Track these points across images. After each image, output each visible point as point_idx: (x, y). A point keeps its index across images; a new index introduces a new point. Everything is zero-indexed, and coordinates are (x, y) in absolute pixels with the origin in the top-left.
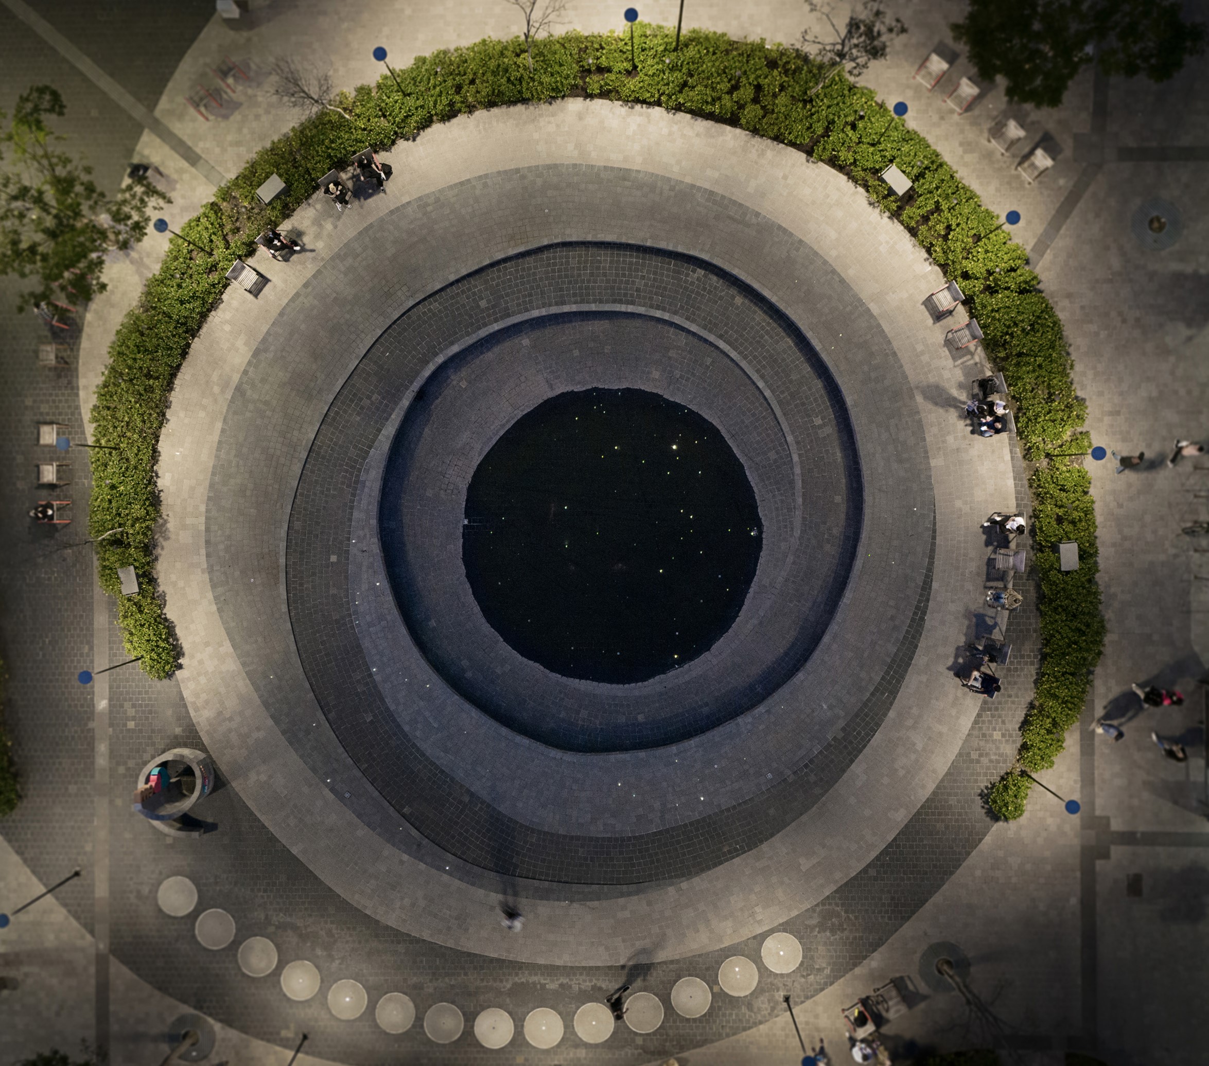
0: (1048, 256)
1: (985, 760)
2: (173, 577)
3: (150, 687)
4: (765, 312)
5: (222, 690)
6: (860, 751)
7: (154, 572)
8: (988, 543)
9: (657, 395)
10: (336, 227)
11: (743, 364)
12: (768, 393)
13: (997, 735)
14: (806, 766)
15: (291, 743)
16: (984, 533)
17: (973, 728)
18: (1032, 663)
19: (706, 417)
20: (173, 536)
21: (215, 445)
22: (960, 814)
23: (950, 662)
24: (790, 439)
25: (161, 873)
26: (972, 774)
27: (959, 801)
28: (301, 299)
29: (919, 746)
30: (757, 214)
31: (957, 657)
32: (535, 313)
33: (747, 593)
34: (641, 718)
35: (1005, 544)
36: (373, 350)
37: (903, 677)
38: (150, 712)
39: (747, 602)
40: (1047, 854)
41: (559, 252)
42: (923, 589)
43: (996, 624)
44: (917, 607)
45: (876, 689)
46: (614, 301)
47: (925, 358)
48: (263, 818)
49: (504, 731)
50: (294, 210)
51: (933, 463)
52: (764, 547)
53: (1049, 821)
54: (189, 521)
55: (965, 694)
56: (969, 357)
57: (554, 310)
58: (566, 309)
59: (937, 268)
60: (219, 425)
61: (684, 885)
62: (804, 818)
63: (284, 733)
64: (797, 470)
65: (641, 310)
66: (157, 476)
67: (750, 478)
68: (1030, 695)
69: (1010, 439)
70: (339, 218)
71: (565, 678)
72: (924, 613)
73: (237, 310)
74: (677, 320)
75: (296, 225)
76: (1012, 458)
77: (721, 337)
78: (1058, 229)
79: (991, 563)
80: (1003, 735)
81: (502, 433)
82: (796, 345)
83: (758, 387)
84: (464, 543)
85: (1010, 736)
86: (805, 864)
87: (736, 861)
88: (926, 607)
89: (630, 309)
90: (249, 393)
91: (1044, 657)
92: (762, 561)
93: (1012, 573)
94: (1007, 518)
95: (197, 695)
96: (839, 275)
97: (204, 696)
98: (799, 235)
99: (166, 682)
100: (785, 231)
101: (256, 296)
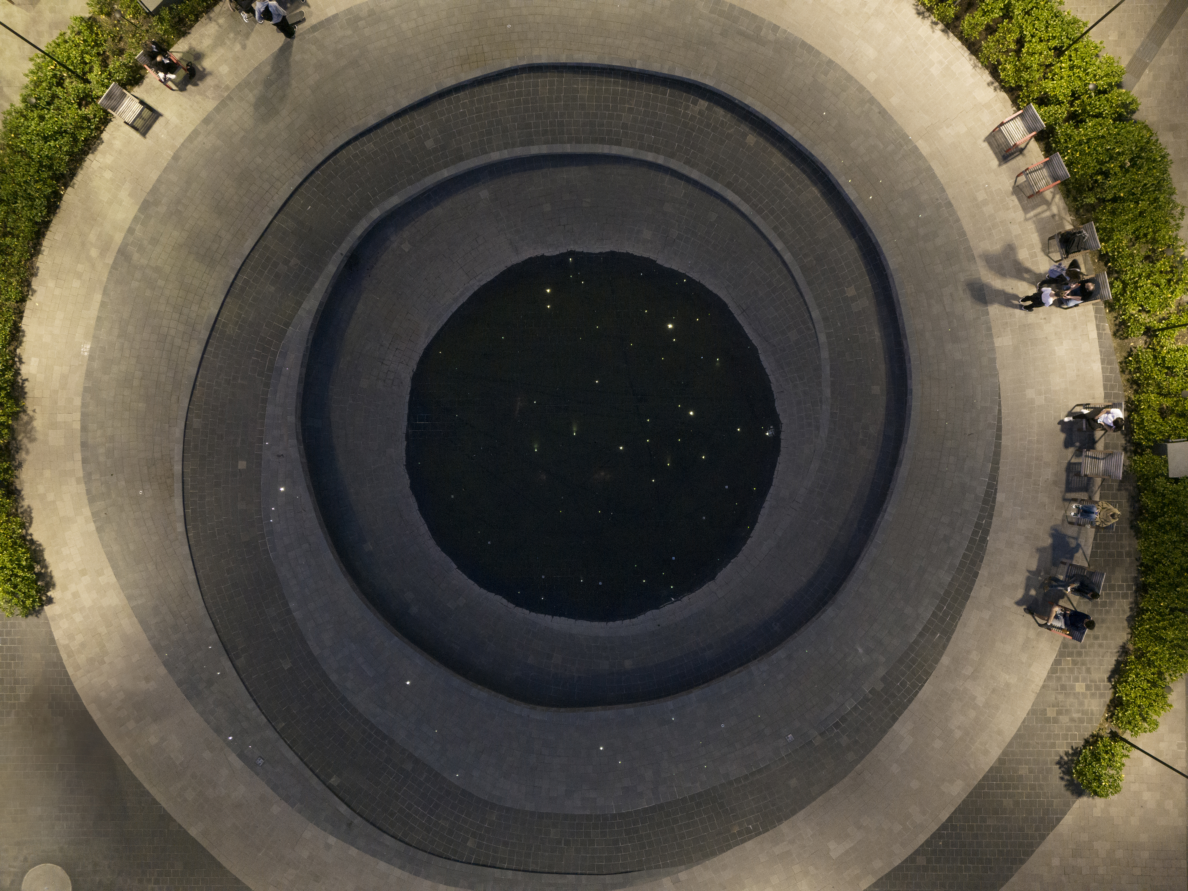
0: (1147, 77)
1: (1064, 719)
2: (41, 489)
3: (13, 626)
4: (785, 154)
5: (103, 630)
6: (905, 707)
7: (17, 482)
8: (1068, 444)
9: (647, 260)
10: (244, 47)
11: (757, 220)
12: (787, 257)
13: (1080, 687)
14: (837, 725)
15: (189, 698)
16: (1063, 430)
17: (1049, 678)
18: (1125, 596)
19: (710, 288)
20: (39, 436)
21: (93, 322)
22: (1033, 787)
23: (1020, 594)
24: (815, 314)
25: (26, 859)
26: (1049, 737)
27: (1031, 771)
28: (200, 138)
29: (980, 700)
30: (775, 28)
31: (1027, 588)
32: (495, 156)
33: (761, 507)
34: (628, 664)
35: (1091, 444)
36: (291, 203)
37: (959, 613)
38: (13, 658)
39: (761, 519)
40: (1144, 838)
41: (525, 79)
42: (985, 502)
43: (1078, 546)
44: (978, 525)
45: (925, 629)
46: (595, 141)
47: (988, 210)
48: (153, 791)
49: (457, 681)
50: (191, 26)
51: (998, 342)
52: (783, 450)
53: (1147, 796)
54: (60, 418)
55: (1039, 634)
56: (1044, 207)
57: (519, 152)
58: (534, 150)
59: (1003, 95)
60: (98, 297)
61: (683, 876)
62: (834, 791)
63: (180, 684)
64: (825, 354)
65: (628, 152)
66: (21, 362)
67: (765, 364)
68: (1122, 636)
69: (1097, 311)
70: (247, 36)
71: (533, 614)
72: (986, 532)
73: (120, 152)
74: (674, 164)
75: (194, 44)
76: (1100, 336)
77: (729, 185)
78: (1160, 43)
79: (1072, 470)
80: (1088, 687)
81: (455, 308)
82: (824, 194)
83: (775, 250)
84: (408, 446)
85: (1097, 688)
86: (836, 849)
87: (749, 845)
88: (989, 524)
89: (615, 150)
90: (136, 256)
91: (1142, 589)
92: (779, 467)
93: (1098, 481)
94: (1097, 411)
95: (71, 637)
96: (879, 105)
97: (79, 638)
98: (828, 53)
99: (32, 619)
100: (810, 49)
101: (144, 134)
